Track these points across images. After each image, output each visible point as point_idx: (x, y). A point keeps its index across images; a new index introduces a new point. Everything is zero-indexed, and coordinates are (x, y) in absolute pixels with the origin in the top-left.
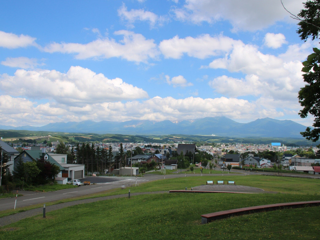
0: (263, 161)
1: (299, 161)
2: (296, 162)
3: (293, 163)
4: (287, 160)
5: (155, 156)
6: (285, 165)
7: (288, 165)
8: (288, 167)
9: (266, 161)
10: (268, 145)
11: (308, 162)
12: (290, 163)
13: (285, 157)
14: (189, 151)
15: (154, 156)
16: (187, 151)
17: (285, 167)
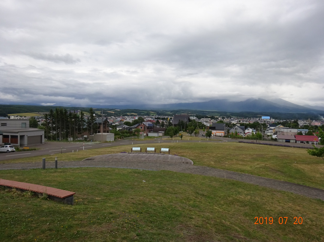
0: (248, 130)
1: (282, 131)
2: (280, 132)
3: (277, 132)
4: (272, 129)
5: (143, 124)
6: (269, 134)
7: (272, 134)
8: (271, 136)
9: (250, 130)
10: (258, 118)
11: (291, 131)
12: (274, 133)
13: (270, 127)
14: (181, 121)
15: (141, 124)
16: (180, 120)
17: (268, 136)
